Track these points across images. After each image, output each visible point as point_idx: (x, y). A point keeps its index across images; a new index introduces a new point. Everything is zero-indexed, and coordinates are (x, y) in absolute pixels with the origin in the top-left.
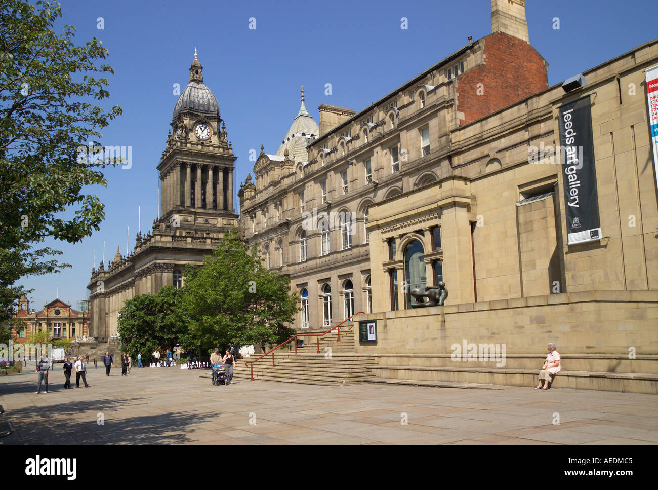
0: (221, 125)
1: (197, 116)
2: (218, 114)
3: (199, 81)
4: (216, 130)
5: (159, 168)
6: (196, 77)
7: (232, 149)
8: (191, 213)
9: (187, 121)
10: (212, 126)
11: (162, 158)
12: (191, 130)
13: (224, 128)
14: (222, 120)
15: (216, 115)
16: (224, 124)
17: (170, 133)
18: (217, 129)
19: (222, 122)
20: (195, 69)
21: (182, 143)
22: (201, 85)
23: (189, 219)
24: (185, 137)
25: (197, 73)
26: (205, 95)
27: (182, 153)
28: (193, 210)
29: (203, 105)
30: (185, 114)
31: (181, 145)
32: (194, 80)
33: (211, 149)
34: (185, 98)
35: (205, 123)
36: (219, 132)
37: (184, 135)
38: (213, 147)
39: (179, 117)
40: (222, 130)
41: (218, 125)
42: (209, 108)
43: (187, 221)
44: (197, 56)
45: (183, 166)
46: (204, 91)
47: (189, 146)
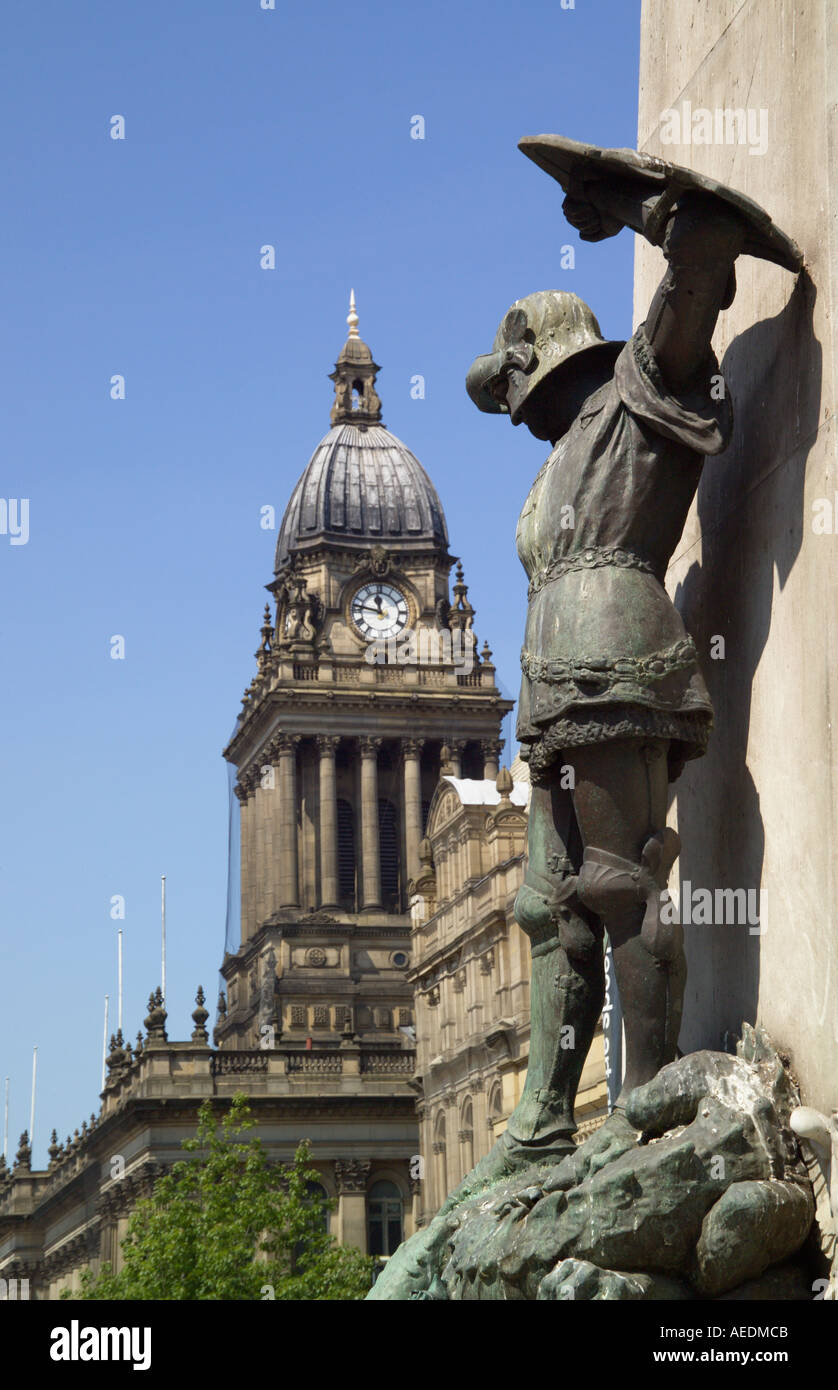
0: (453, 581)
1: (358, 554)
2: (440, 539)
3: (367, 419)
4: (431, 601)
5: (232, 754)
6: (357, 403)
7: (492, 670)
8: (337, 935)
9: (317, 579)
10: (413, 589)
11: (241, 717)
12: (337, 612)
13: (462, 591)
14: (454, 560)
15: (430, 546)
16: (460, 576)
17: (268, 617)
18: (437, 598)
19: (454, 569)
20: (355, 374)
21: (298, 667)
22: (375, 435)
23: (331, 955)
24: (313, 642)
25: (359, 386)
26: (386, 473)
27: (296, 702)
28: (344, 919)
29: (381, 512)
30: (312, 554)
31: (298, 675)
32: (347, 418)
33: (411, 678)
34: (311, 492)
35: (390, 576)
36: (446, 605)
37: (308, 632)
38: (418, 667)
39: (292, 563)
40: (453, 599)
41: (441, 582)
42: (401, 520)
43: (323, 965)
44: (356, 323)
45: (305, 753)
46: (382, 457)
47: (325, 674)
